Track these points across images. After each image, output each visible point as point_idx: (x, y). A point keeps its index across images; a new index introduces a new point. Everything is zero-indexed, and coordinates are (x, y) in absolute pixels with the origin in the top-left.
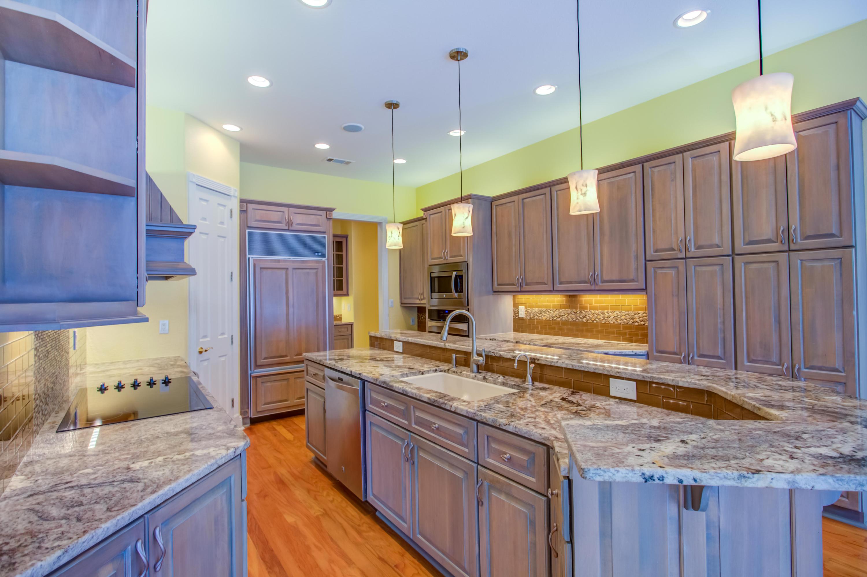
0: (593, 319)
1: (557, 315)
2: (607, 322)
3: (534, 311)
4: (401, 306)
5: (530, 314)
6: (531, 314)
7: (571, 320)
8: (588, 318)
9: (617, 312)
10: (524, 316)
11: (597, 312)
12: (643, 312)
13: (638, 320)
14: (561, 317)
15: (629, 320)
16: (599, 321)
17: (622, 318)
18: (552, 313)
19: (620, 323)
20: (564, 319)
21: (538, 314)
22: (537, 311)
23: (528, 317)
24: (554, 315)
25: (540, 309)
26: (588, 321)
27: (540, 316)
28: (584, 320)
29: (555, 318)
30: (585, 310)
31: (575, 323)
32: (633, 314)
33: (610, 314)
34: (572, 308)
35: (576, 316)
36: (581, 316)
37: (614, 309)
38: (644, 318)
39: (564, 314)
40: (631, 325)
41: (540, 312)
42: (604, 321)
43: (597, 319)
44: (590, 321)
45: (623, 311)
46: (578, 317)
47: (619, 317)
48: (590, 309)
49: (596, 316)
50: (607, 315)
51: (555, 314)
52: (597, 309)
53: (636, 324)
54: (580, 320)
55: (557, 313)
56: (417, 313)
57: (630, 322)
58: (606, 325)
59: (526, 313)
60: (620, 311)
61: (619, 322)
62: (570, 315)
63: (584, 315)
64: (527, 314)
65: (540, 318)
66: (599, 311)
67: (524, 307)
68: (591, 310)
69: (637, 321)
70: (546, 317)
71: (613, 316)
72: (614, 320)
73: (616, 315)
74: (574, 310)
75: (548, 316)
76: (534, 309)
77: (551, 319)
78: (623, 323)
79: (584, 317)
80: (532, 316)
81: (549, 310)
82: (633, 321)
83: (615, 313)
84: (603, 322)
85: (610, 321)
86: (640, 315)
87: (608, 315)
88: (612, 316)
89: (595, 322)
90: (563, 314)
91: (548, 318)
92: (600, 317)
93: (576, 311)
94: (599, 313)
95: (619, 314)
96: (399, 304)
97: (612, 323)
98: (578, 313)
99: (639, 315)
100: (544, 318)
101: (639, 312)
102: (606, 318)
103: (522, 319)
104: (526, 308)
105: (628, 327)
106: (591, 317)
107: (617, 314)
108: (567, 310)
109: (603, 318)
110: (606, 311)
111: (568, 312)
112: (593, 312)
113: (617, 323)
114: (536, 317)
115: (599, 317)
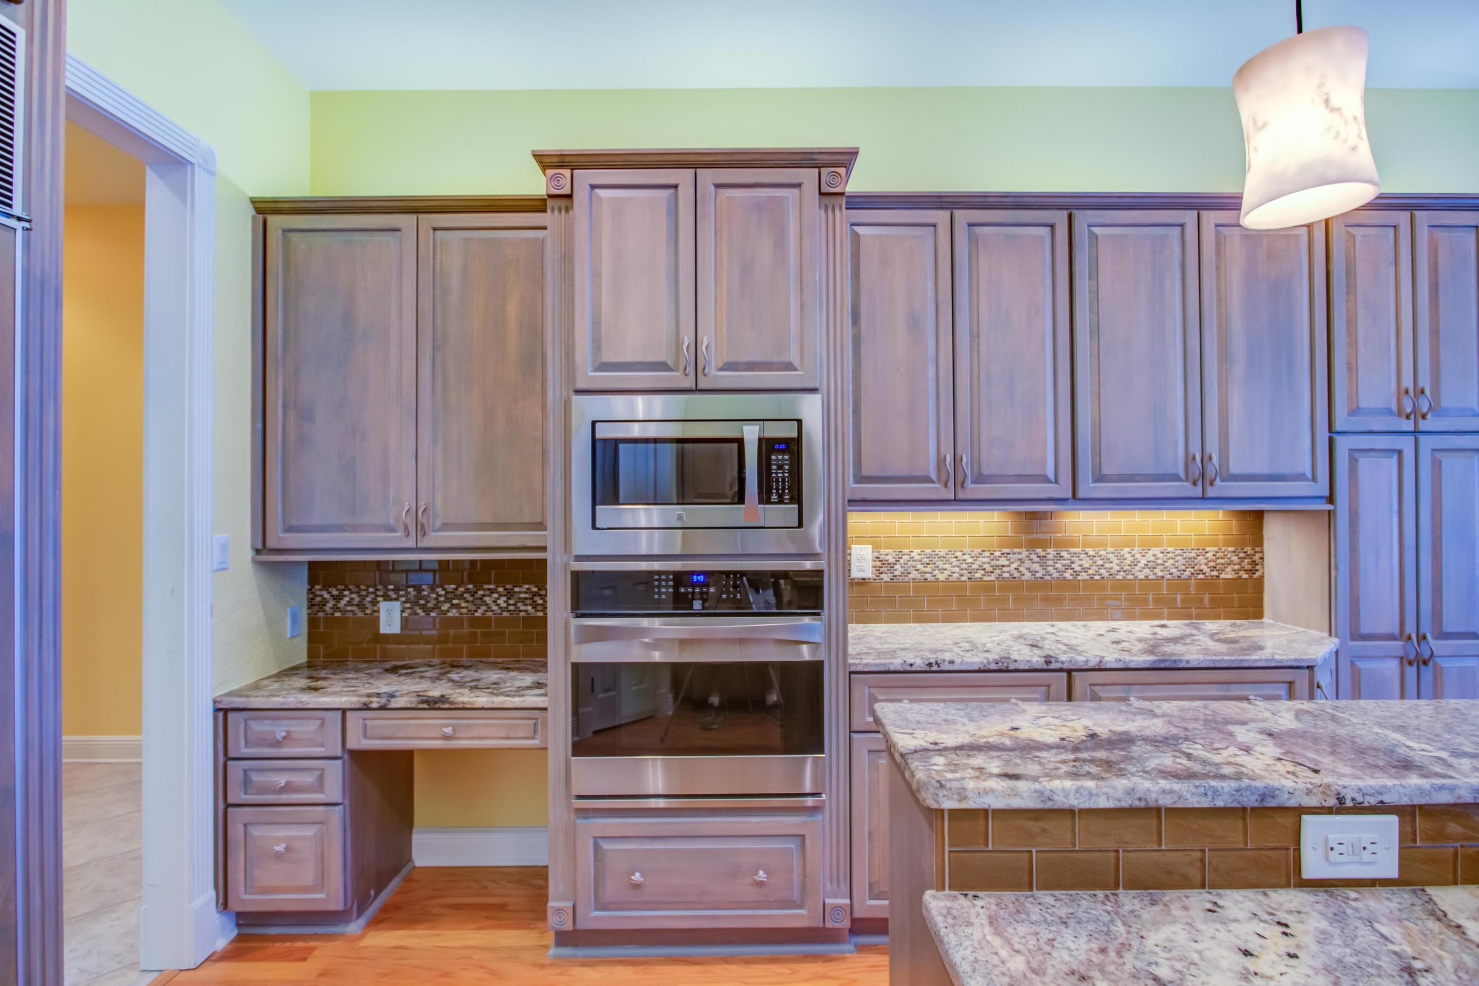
0: (1090, 572)
1: (985, 566)
2: (1130, 577)
3: (906, 558)
4: (255, 562)
5: (891, 566)
6: (897, 567)
7: (1028, 576)
8: (1078, 569)
9: (1156, 551)
10: (869, 573)
11: (1102, 553)
12: (1216, 549)
13: (1204, 567)
14: (998, 572)
15: (1183, 567)
16: (1107, 575)
17: (1166, 564)
18: (970, 560)
19: (1163, 577)
20: (1006, 575)
21: (920, 567)
22: (917, 557)
23: (882, 576)
24: (975, 566)
25: (928, 551)
26: (1079, 578)
27: (928, 569)
28: (1068, 575)
29: (978, 575)
30: (1072, 550)
31: (1039, 585)
32: (1193, 555)
33: (1138, 556)
34: (1032, 545)
35: (1044, 566)
36: (1058, 566)
37: (1147, 544)
38: (1219, 561)
39: (1007, 563)
40: (1189, 578)
41: (927, 560)
42: (1122, 573)
43: (1102, 571)
44: (1084, 576)
45: (1170, 549)
46: (1050, 569)
47: (1160, 561)
48: (1086, 545)
49: (1100, 562)
50: (1129, 559)
51: (979, 562)
52: (1104, 545)
53: (1201, 576)
54: (1056, 575)
55: (987, 560)
56: (306, 587)
57: (1187, 573)
58: (1124, 585)
59: (879, 564)
60: (1162, 549)
61: (1160, 574)
62: (1028, 564)
63: (1068, 562)
64: (881, 564)
65: (928, 576)
66: (1110, 549)
67: (870, 546)
68: (1087, 550)
69: (1201, 570)
70: (947, 573)
71: (1145, 562)
72: (1147, 571)
73: (1153, 558)
74: (1039, 550)
75: (957, 569)
76: (906, 551)
77: (963, 579)
78: (1170, 577)
79: (1067, 567)
80: (896, 573)
81: (959, 554)
82: (1192, 570)
83: (1151, 553)
84: (1118, 577)
85: (1136, 574)
86: (1209, 555)
87: (1132, 559)
88: (1143, 562)
89: (1097, 577)
90: (1003, 561)
91: (956, 575)
92: (1111, 565)
93: (1043, 554)
94: (1109, 556)
95: (1161, 555)
96: (249, 553)
97: (1142, 577)
98: (1050, 557)
99: (1207, 555)
100: (941, 577)
101: (1208, 549)
102: (1126, 568)
103: (863, 582)
104: (876, 547)
105: (1179, 584)
106: (1087, 565)
107: (1154, 555)
108: (1016, 550)
109: (1118, 568)
110: (1128, 549)
111: (1020, 556)
112: (1091, 553)
113: (1154, 577)
114: (914, 575)
115: (1107, 565)
